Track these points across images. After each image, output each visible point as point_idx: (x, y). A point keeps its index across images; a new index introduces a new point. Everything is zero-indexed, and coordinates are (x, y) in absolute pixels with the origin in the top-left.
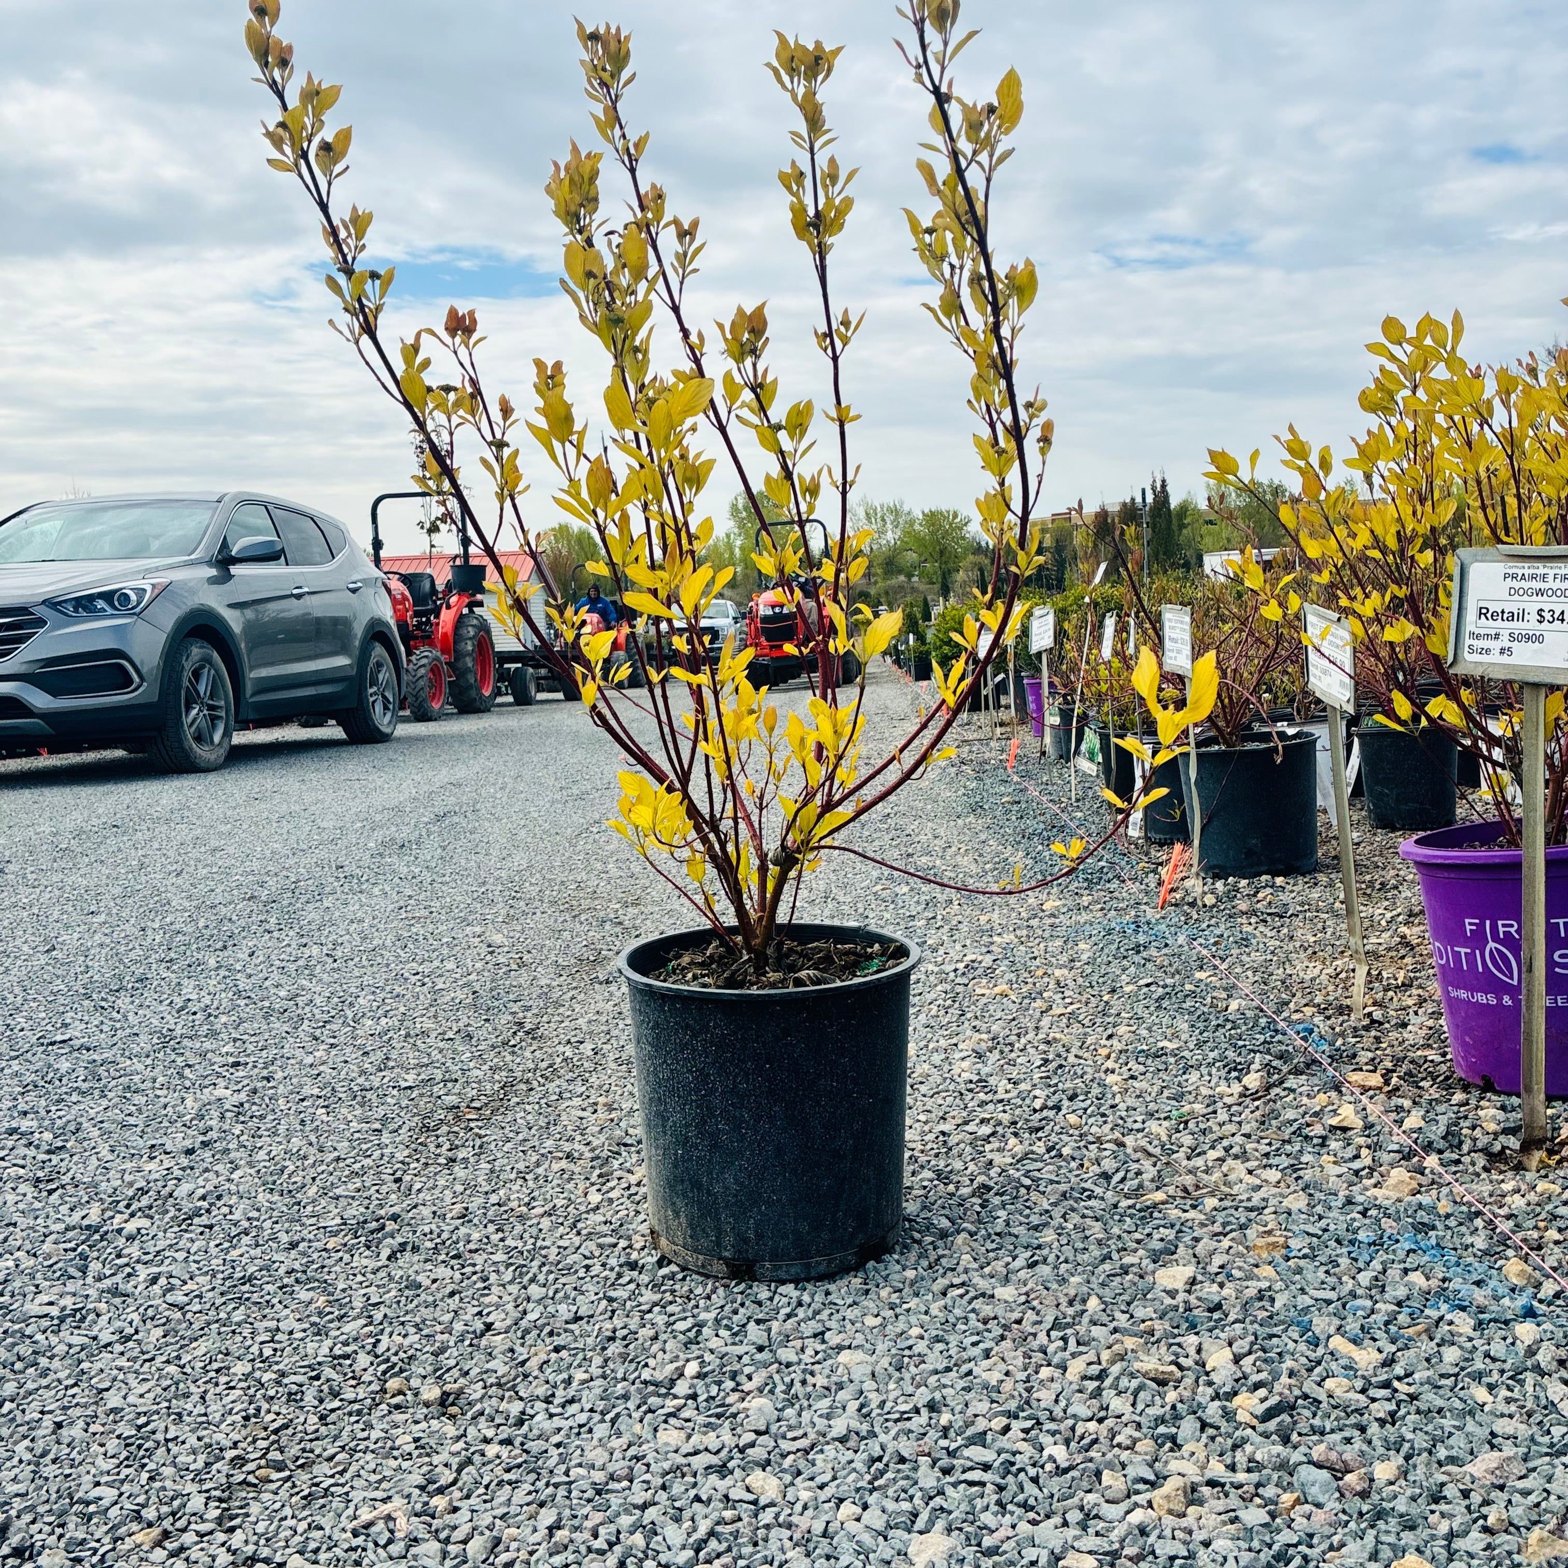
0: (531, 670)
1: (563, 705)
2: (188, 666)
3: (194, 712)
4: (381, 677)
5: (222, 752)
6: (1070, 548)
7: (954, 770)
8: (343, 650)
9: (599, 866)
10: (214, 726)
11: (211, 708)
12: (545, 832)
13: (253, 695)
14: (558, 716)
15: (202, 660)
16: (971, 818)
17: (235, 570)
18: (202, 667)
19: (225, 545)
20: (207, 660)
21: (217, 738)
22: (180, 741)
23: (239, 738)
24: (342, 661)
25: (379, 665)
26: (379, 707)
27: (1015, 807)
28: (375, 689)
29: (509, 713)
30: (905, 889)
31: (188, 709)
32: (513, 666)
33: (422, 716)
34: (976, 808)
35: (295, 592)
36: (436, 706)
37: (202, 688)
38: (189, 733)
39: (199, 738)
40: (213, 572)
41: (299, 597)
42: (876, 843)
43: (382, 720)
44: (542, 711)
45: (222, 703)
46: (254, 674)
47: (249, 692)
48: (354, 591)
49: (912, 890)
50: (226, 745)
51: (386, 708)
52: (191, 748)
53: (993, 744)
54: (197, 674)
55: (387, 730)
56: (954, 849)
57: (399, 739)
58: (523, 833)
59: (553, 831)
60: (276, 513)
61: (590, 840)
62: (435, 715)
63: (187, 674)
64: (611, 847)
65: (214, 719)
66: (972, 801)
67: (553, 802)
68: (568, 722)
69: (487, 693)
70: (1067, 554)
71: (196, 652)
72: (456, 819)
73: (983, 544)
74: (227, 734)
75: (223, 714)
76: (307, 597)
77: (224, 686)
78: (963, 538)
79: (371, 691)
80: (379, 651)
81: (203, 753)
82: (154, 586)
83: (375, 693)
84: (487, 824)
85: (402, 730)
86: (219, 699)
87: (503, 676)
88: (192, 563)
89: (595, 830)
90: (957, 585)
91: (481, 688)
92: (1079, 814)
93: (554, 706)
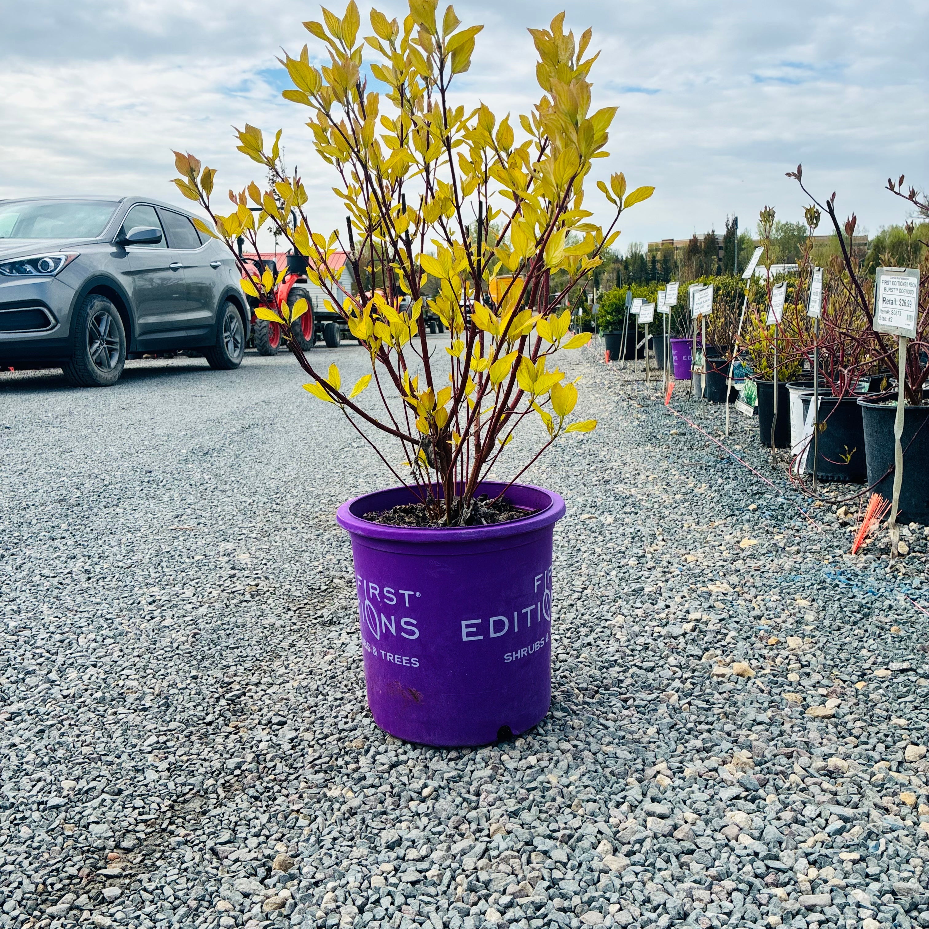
0: (337, 325)
1: (357, 348)
2: (92, 314)
3: (96, 345)
4: (232, 326)
5: (116, 373)
6: (672, 261)
7: (625, 404)
8: (205, 306)
9: (351, 480)
10: (111, 356)
11: (109, 343)
12: (318, 445)
13: (140, 335)
14: (352, 355)
15: (102, 310)
16: (649, 447)
17: (128, 249)
18: (103, 314)
19: (122, 231)
20: (107, 310)
21: (113, 363)
22: (85, 364)
23: (131, 364)
24: (205, 314)
25: (231, 318)
26: (231, 346)
27: (683, 439)
28: (228, 333)
29: (321, 352)
30: (610, 519)
31: (92, 343)
32: (326, 323)
33: (265, 352)
34: (651, 438)
35: (172, 266)
36: (274, 346)
37: (102, 329)
38: (91, 360)
39: (99, 363)
40: (114, 249)
41: (175, 269)
42: (576, 468)
43: (233, 355)
44: (342, 351)
45: (117, 340)
46: (142, 321)
47: (137, 331)
48: (215, 267)
49: (616, 520)
50: (119, 368)
51: (236, 346)
52: (93, 371)
53: (647, 384)
54: (98, 319)
55: (236, 361)
56: (643, 477)
57: (244, 367)
58: (301, 445)
59: (324, 444)
60: (161, 213)
61: (350, 455)
62: (273, 352)
63: (91, 319)
64: (364, 462)
65: (111, 351)
66: (647, 431)
67: (331, 419)
68: (357, 359)
69: (308, 338)
70: (671, 264)
71: (98, 304)
72: (256, 431)
73: (620, 257)
74: (121, 361)
75: (118, 347)
76: (181, 271)
77: (119, 328)
78: (608, 253)
79: (225, 335)
80: (231, 309)
81: (101, 373)
82: (67, 257)
83: (228, 336)
84: (277, 436)
85: (247, 361)
86: (115, 337)
87: (319, 328)
88: (97, 243)
89: (355, 445)
90: (604, 281)
91: (305, 335)
92: (738, 447)
93: (351, 348)
